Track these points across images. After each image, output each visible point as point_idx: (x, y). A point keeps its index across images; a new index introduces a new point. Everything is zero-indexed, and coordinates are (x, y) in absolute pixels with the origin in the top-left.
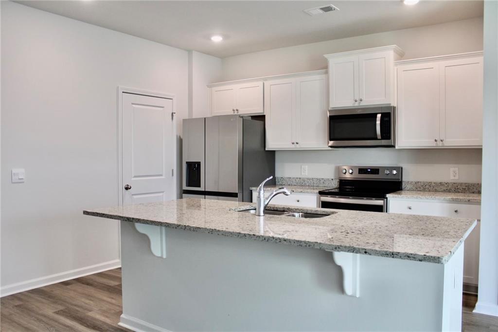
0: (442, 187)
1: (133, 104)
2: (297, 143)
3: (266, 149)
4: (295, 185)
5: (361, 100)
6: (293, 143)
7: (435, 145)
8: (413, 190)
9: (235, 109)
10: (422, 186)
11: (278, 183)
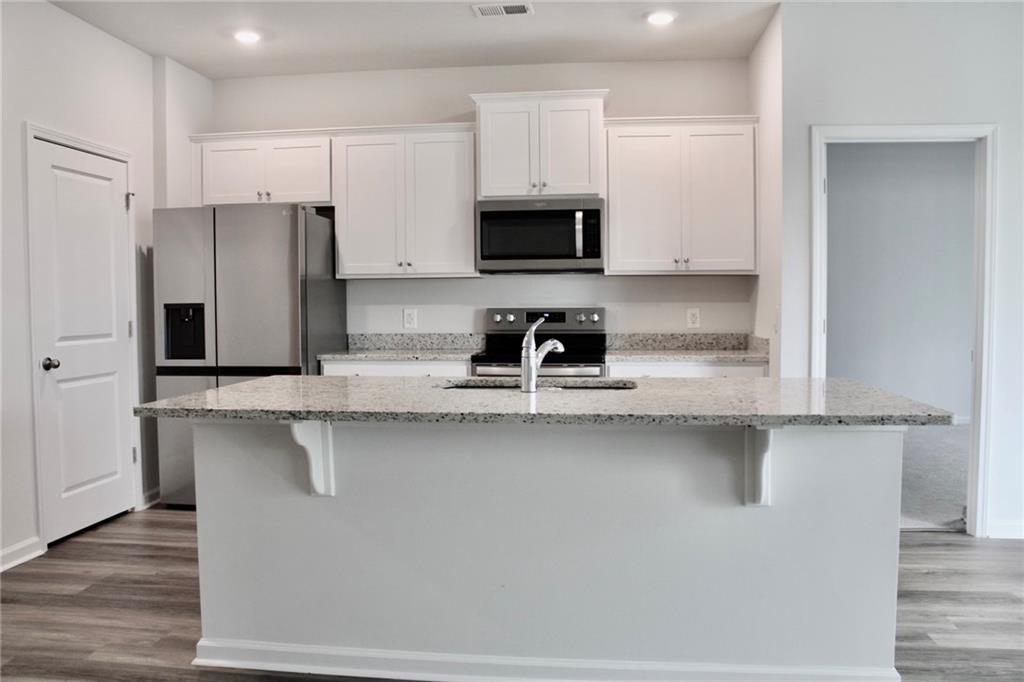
0: (675, 341)
1: (54, 167)
2: (409, 265)
3: (338, 277)
4: (390, 349)
5: (544, 185)
6: (401, 265)
7: (674, 269)
8: (626, 349)
9: (263, 192)
10: (641, 341)
11: (354, 347)
